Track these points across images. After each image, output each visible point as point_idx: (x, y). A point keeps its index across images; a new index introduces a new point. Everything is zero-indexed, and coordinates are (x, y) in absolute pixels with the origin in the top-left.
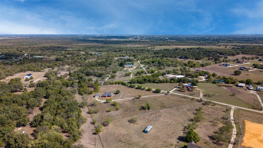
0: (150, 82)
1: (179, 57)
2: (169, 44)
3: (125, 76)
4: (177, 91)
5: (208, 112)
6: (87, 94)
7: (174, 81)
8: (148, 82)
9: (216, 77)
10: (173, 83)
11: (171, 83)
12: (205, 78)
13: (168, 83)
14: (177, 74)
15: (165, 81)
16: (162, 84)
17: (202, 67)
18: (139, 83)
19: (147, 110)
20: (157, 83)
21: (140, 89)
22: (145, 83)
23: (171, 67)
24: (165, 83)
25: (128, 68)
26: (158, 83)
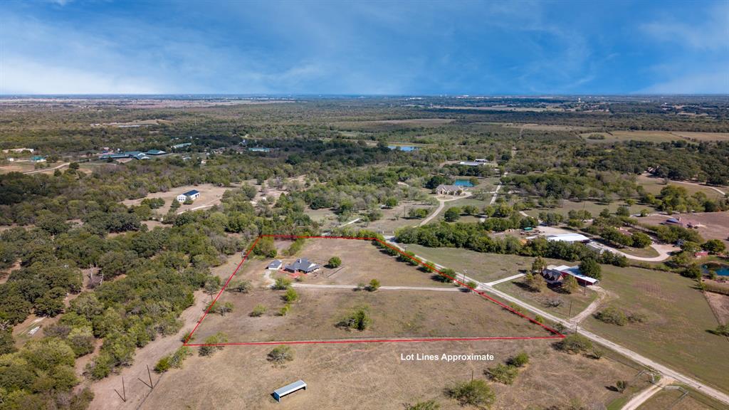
0: (457, 246)
1: (651, 172)
2: (666, 127)
3: (407, 218)
4: (514, 285)
5: (546, 377)
6: (263, 257)
7: (535, 249)
8: (450, 244)
9: (722, 255)
10: (528, 255)
11: (524, 255)
12: (668, 253)
13: (514, 256)
14: (576, 228)
15: (504, 247)
16: (493, 254)
17: (706, 211)
18: (421, 244)
19: (354, 331)
20: (476, 251)
21: (405, 261)
22: (439, 246)
23: (587, 202)
24: (502, 253)
25: (446, 193)
26: (479, 250)
